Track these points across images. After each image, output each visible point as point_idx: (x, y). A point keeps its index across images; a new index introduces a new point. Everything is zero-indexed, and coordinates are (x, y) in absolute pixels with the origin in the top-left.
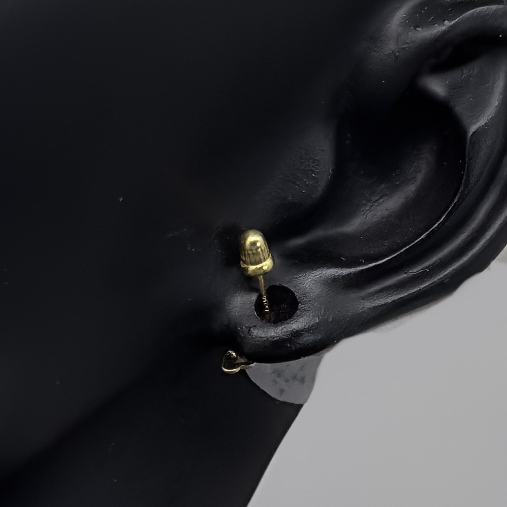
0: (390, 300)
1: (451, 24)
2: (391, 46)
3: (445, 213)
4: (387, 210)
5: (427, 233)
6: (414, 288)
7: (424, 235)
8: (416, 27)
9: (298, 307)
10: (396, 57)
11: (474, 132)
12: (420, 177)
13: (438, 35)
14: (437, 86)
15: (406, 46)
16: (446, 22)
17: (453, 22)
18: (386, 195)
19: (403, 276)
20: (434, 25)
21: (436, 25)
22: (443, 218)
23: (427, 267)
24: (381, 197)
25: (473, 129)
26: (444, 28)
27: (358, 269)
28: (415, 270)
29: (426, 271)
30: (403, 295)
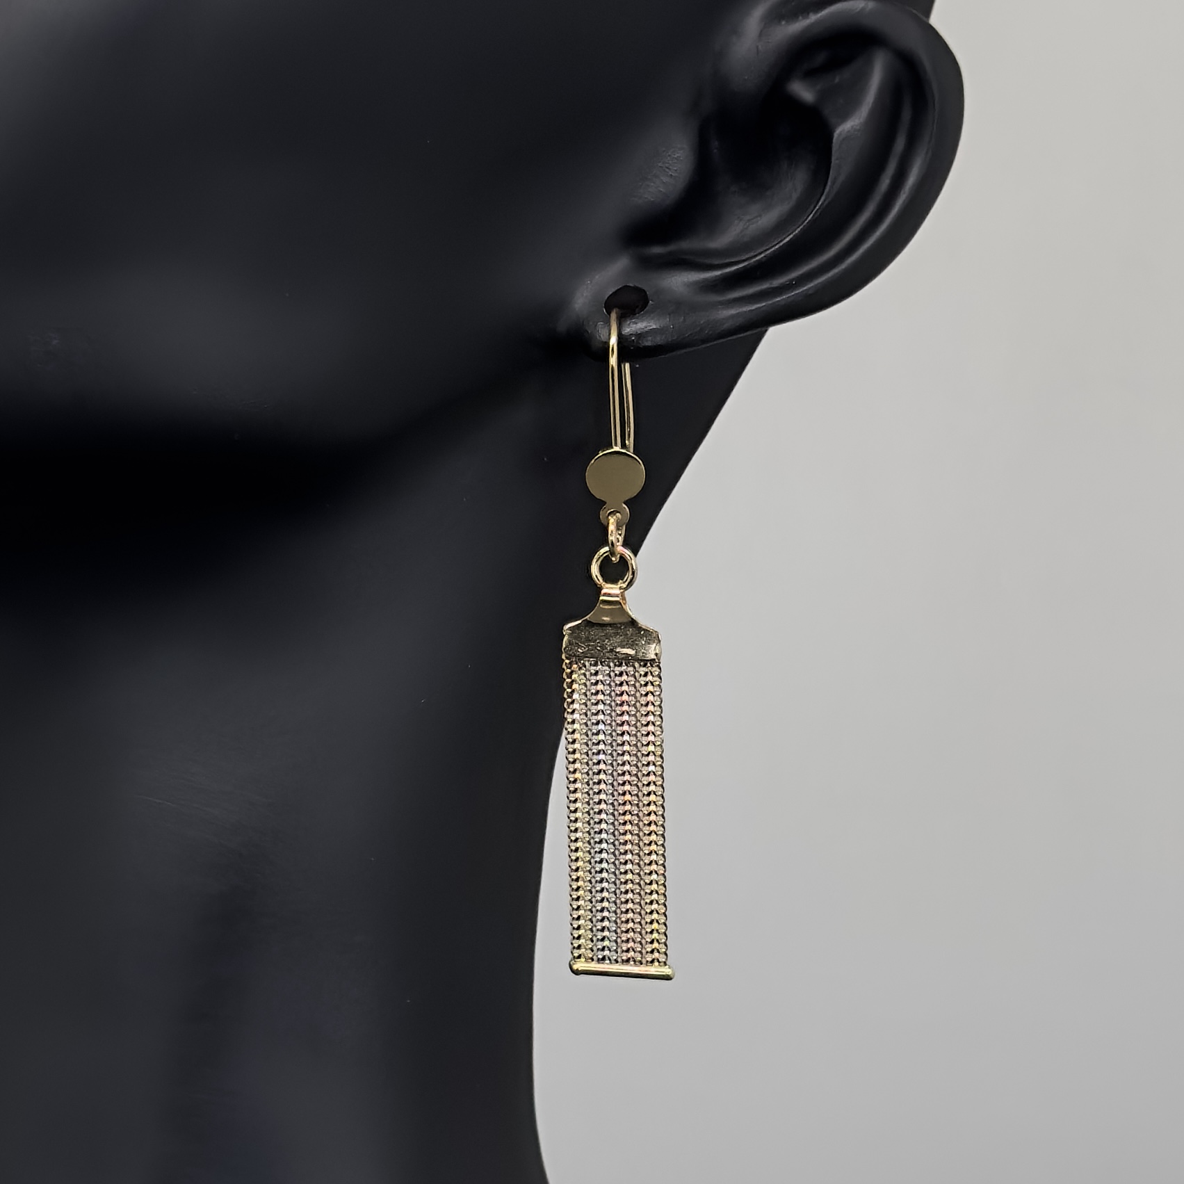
0: (750, 309)
8: (782, 18)
9: (648, 305)
14: (803, 91)
20: (799, 16)
21: (800, 18)
23: (793, 280)
25: (840, 129)
26: (810, 21)
27: (718, 273)
28: (777, 282)
29: (792, 283)
30: (764, 304)
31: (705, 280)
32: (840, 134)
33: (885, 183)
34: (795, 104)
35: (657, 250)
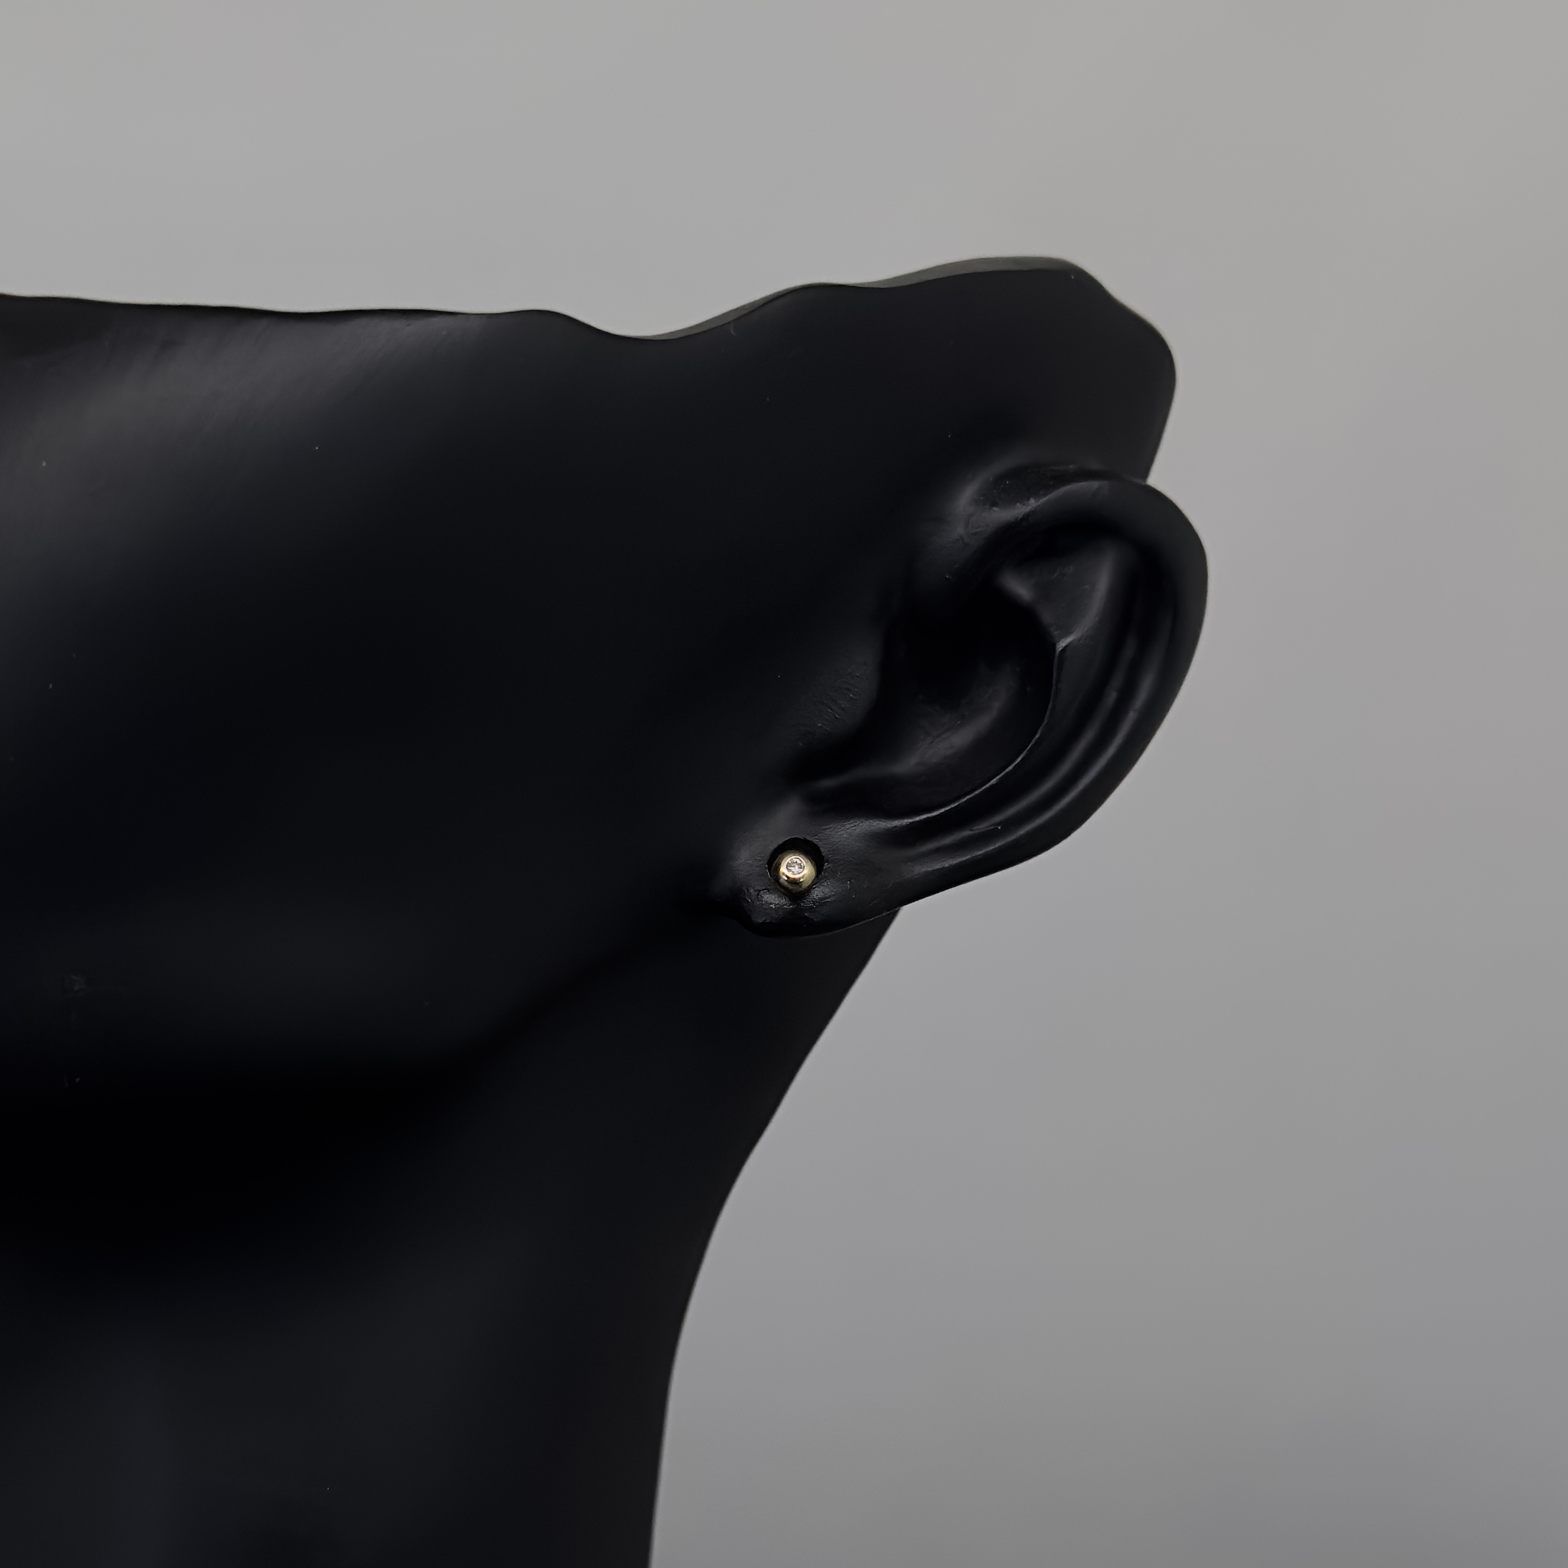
0: (947, 865)
1: (1038, 504)
2: (960, 530)
3: (1022, 753)
4: (950, 748)
5: (998, 777)
6: (979, 850)
7: (995, 779)
8: (994, 504)
9: (823, 867)
10: (967, 545)
11: (1066, 647)
13: (1020, 517)
14: (1019, 587)
16: (1032, 501)
17: (1040, 502)
19: (966, 833)
20: (1017, 502)
21: (1018, 504)
22: (1020, 758)
23: (999, 824)
24: (944, 732)
25: (1062, 644)
26: (1028, 508)
27: (906, 821)
28: (982, 826)
29: (997, 828)
30: (964, 859)
31: (886, 829)
32: (1063, 648)
33: (1111, 697)
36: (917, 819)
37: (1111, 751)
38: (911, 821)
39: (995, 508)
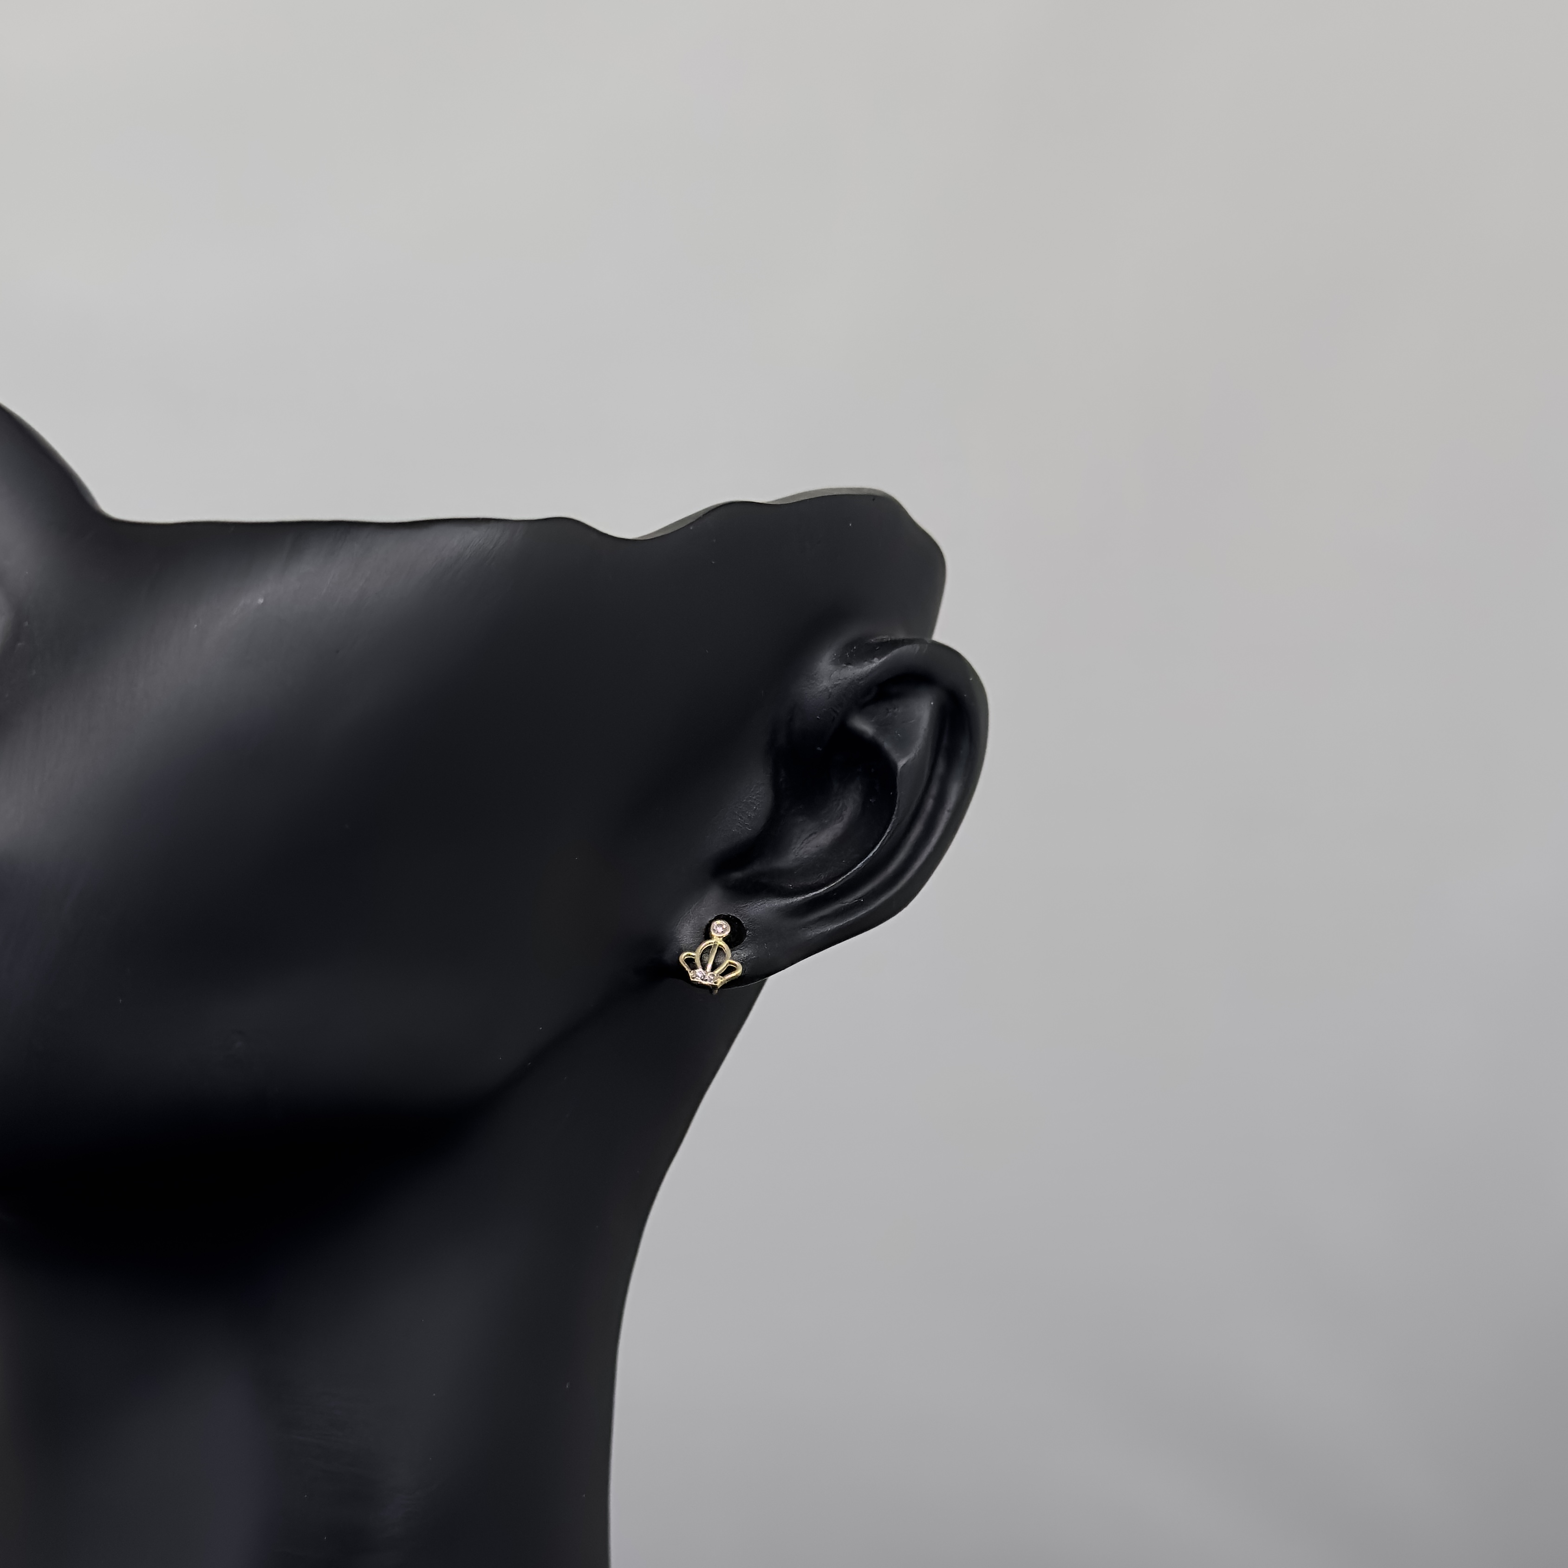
0: (829, 928)
2: (825, 683)
3: (878, 843)
4: (817, 846)
5: (862, 862)
6: (850, 917)
7: (860, 864)
8: (848, 664)
9: (746, 935)
10: (831, 693)
11: (904, 765)
12: (847, 815)
13: (869, 671)
14: (864, 726)
15: (839, 682)
16: (876, 660)
17: (881, 661)
18: (815, 833)
19: (837, 906)
21: (866, 662)
22: (878, 847)
23: (860, 898)
24: (811, 835)
25: (900, 765)
26: (874, 665)
27: (800, 898)
28: (849, 900)
29: (860, 901)
30: (841, 924)
31: (787, 905)
32: (902, 767)
33: (930, 804)
34: (858, 737)
35: (737, 875)
36: (807, 896)
37: (934, 840)
38: (803, 897)
39: (850, 666)
